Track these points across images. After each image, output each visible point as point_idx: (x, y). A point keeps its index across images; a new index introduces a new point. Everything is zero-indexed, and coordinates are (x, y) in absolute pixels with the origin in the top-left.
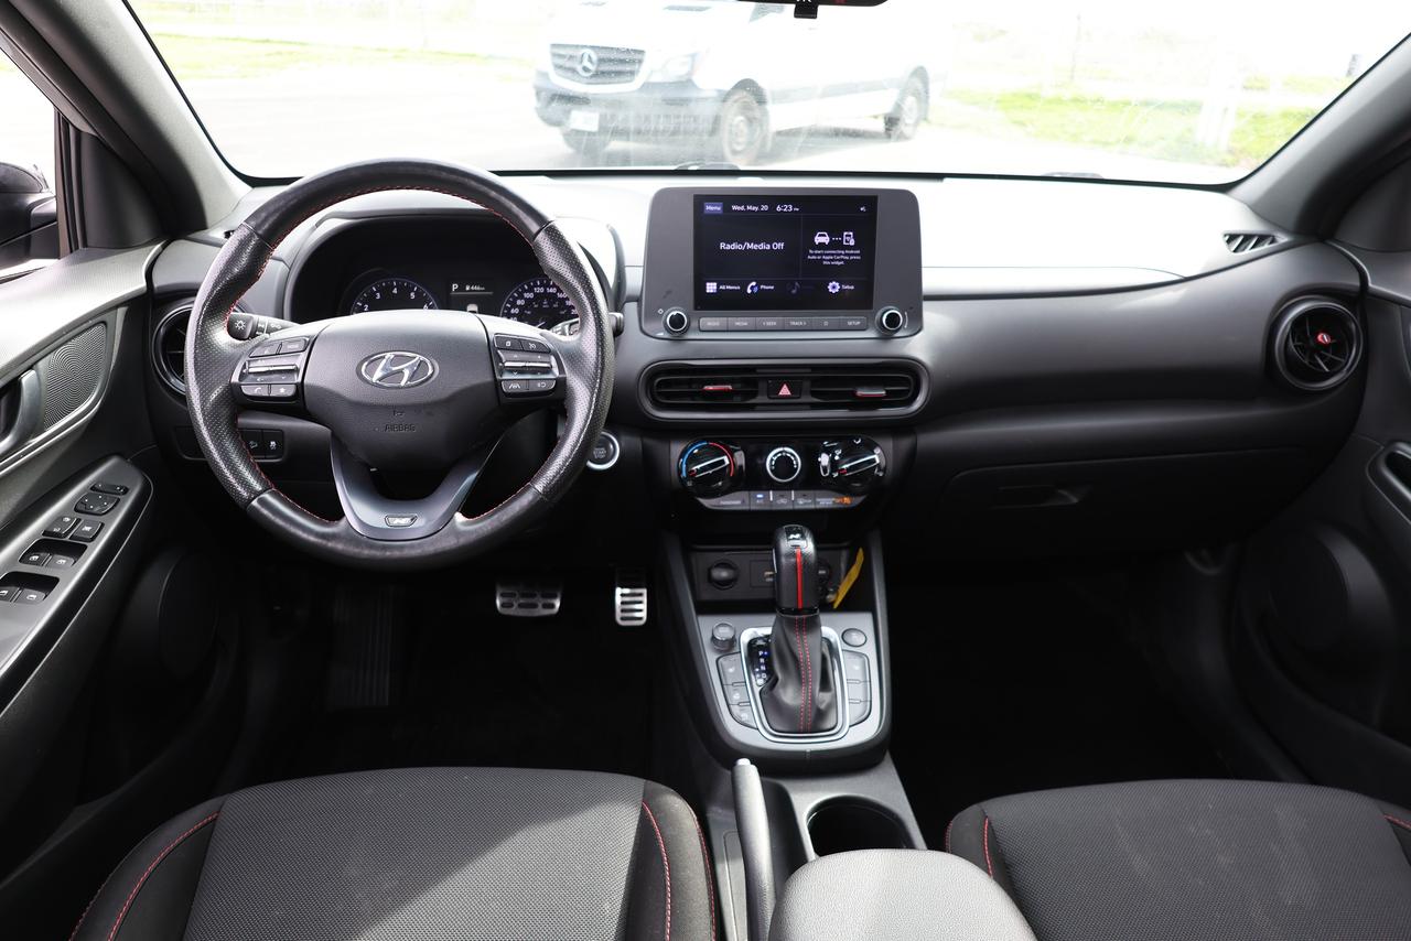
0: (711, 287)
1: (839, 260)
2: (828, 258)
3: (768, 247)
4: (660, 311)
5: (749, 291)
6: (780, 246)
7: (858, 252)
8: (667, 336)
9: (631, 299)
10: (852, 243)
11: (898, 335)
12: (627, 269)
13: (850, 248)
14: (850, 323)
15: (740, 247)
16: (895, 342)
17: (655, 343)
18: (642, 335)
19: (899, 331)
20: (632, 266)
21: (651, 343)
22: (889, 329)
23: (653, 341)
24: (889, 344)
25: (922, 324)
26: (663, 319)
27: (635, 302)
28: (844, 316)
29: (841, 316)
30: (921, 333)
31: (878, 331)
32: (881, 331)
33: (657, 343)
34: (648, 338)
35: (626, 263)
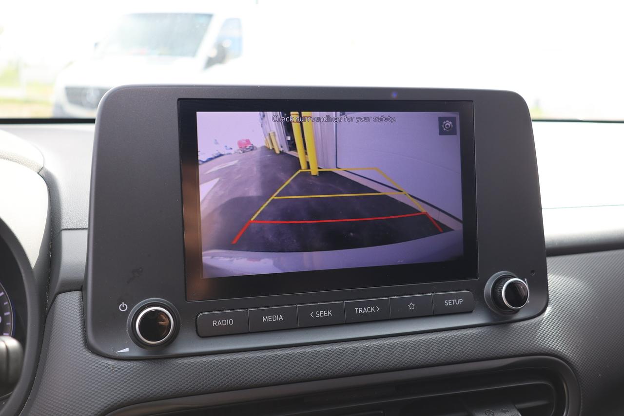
9: (69, 287)
12: (65, 235)
16: (517, 327)
17: (112, 368)
18: (89, 355)
19: (520, 311)
20: (74, 229)
21: (106, 369)
22: (510, 309)
23: (109, 365)
24: (510, 333)
25: (548, 294)
26: (129, 322)
27: (76, 292)
28: (436, 292)
29: (433, 292)
30: (549, 309)
31: (490, 313)
32: (496, 312)
33: (116, 367)
34: (100, 360)
35: (65, 225)
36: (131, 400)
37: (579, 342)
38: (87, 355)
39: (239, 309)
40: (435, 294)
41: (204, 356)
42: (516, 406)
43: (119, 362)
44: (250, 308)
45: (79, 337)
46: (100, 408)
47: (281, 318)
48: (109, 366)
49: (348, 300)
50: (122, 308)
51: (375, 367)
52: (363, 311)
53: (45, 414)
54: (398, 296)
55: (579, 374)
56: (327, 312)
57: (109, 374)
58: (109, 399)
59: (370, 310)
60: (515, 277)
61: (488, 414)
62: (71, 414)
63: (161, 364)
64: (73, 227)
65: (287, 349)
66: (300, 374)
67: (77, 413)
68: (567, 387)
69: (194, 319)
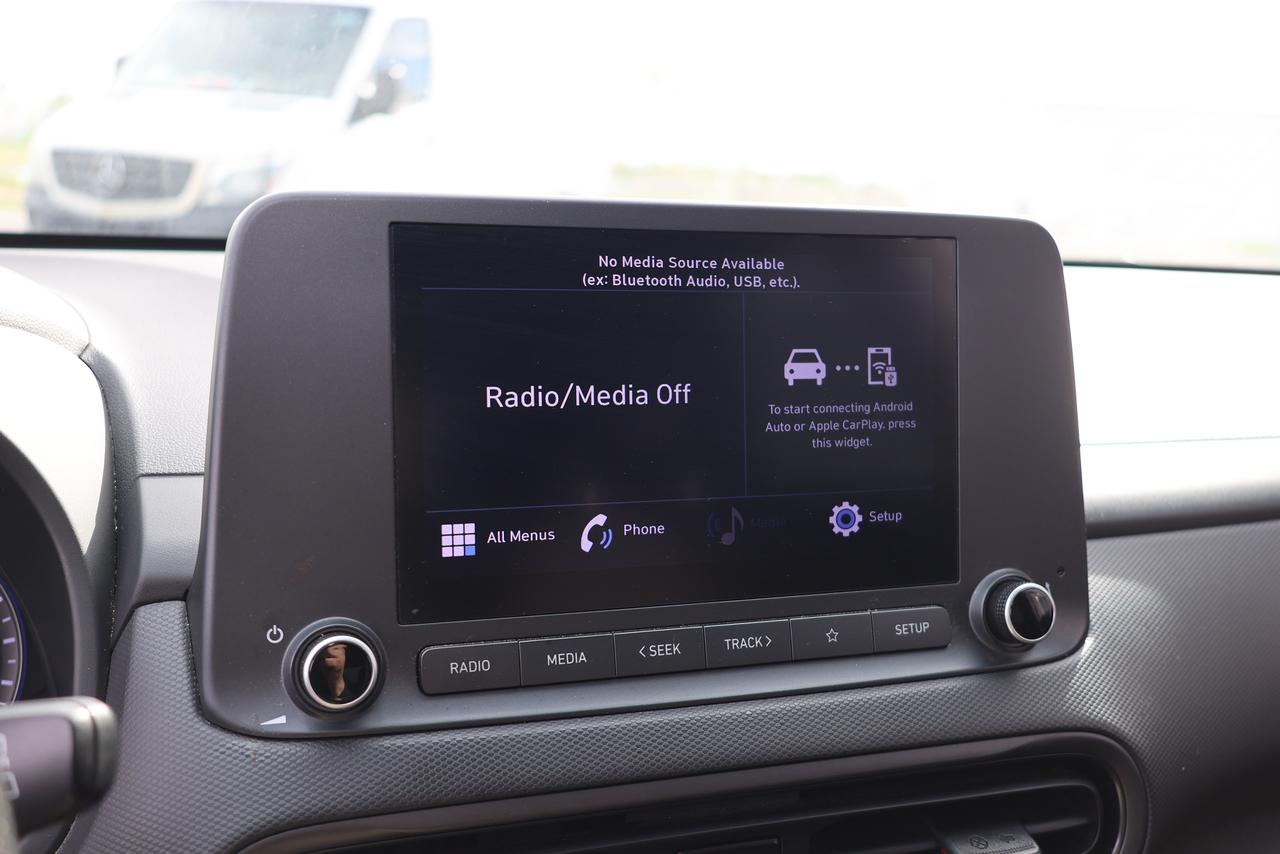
0: (457, 539)
1: (859, 434)
2: (824, 427)
3: (644, 398)
4: (274, 634)
5: (586, 545)
6: (681, 392)
7: (910, 407)
8: (301, 724)
9: (160, 592)
10: (891, 379)
11: (1035, 655)
12: (147, 487)
13: (884, 394)
14: (901, 630)
15: (551, 399)
16: (1031, 678)
17: (253, 756)
18: (205, 729)
19: (1037, 645)
20: (164, 475)
21: (242, 757)
22: (1019, 642)
23: (248, 750)
24: (1018, 688)
25: (1088, 613)
26: (287, 663)
27: (173, 603)
28: (879, 609)
29: (873, 609)
30: (1089, 642)
31: (980, 649)
32: (991, 647)
33: (261, 755)
34: (229, 740)
35: (145, 464)
36: (294, 819)
37: (1146, 706)
38: (203, 729)
39: (502, 640)
40: (876, 612)
41: (435, 733)
42: (1029, 828)
43: (268, 744)
44: (522, 638)
45: (185, 694)
46: (232, 835)
47: (583, 658)
48: (248, 753)
49: (710, 623)
50: (273, 637)
51: (754, 756)
52: (739, 645)
53: (108, 850)
54: (806, 615)
55: (1147, 766)
56: (672, 647)
57: (248, 767)
58: (249, 817)
59: (753, 642)
60: (1029, 582)
61: (975, 844)
62: (162, 851)
63: (350, 748)
64: (161, 471)
65: (594, 718)
66: (621, 768)
67: (174, 848)
68: (1122, 791)
69: (414, 658)
